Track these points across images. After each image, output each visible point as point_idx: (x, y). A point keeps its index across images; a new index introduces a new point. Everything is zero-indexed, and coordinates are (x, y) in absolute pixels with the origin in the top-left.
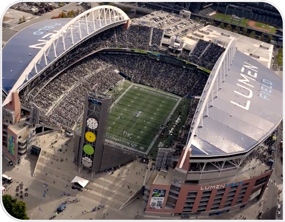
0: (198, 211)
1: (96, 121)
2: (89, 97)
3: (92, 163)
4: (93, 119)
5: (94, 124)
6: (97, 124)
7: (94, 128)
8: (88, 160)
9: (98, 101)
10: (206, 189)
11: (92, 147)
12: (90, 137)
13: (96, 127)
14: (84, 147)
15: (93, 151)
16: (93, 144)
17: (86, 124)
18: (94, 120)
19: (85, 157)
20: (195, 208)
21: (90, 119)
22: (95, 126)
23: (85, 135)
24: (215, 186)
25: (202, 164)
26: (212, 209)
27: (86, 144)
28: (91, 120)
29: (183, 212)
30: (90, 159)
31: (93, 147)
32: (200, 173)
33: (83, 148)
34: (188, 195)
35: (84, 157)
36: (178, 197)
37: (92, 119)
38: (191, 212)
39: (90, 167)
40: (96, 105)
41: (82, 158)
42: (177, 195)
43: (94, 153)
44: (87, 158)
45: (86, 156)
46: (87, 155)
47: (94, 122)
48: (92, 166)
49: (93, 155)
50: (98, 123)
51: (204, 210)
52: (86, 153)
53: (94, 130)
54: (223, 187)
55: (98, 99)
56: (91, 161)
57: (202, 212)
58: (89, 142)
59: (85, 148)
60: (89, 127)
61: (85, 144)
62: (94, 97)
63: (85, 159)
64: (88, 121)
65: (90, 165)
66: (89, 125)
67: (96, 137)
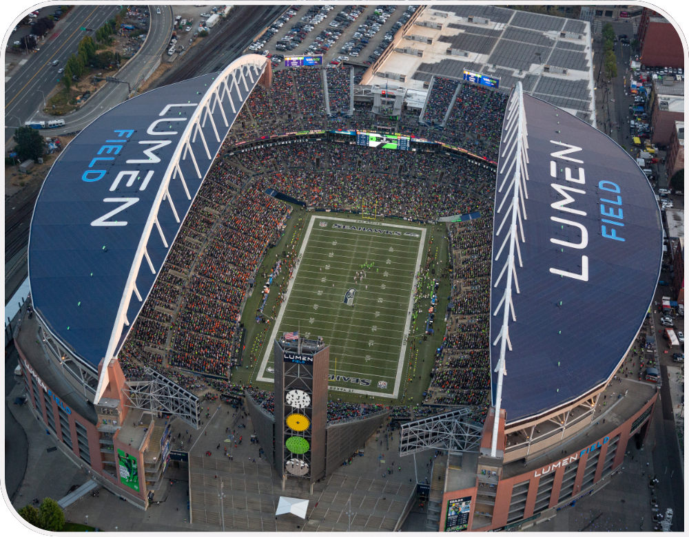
0: (534, 513)
1: (306, 394)
2: (285, 353)
3: (309, 467)
4: (298, 391)
5: (301, 399)
6: (308, 399)
7: (303, 407)
8: (300, 463)
9: (304, 359)
10: (543, 473)
11: (305, 440)
12: (298, 423)
13: (307, 404)
14: (287, 442)
15: (308, 446)
16: (307, 435)
17: (285, 401)
18: (300, 392)
19: (293, 460)
20: (530, 509)
21: (292, 392)
22: (305, 403)
23: (285, 421)
24: (559, 463)
25: (528, 430)
26: (560, 501)
27: (290, 436)
28: (295, 394)
29: (508, 522)
30: (302, 462)
31: (306, 438)
32: (527, 445)
33: (285, 444)
34: (513, 493)
35: (289, 459)
36: (494, 501)
37: (296, 392)
38: (522, 518)
39: (306, 475)
40: (301, 366)
41: (285, 462)
42: (493, 499)
43: (310, 449)
44: (297, 460)
45: (293, 458)
46: (295, 456)
47: (302, 396)
48: (309, 472)
49: (308, 454)
50: (311, 396)
51: (547, 507)
52: (293, 451)
53: (303, 409)
54: (576, 459)
55: (303, 354)
56: (306, 464)
57: (542, 512)
58: (295, 432)
59: (290, 444)
60: (293, 405)
61: (287, 437)
62: (295, 353)
63: (293, 463)
64: (288, 396)
65: (306, 471)
66: (292, 402)
67: (310, 421)
